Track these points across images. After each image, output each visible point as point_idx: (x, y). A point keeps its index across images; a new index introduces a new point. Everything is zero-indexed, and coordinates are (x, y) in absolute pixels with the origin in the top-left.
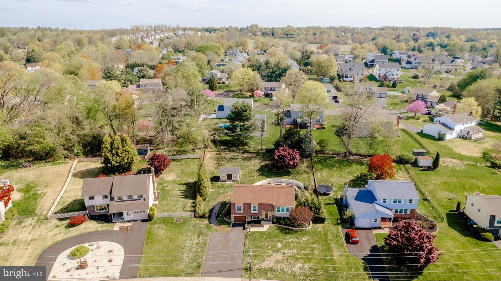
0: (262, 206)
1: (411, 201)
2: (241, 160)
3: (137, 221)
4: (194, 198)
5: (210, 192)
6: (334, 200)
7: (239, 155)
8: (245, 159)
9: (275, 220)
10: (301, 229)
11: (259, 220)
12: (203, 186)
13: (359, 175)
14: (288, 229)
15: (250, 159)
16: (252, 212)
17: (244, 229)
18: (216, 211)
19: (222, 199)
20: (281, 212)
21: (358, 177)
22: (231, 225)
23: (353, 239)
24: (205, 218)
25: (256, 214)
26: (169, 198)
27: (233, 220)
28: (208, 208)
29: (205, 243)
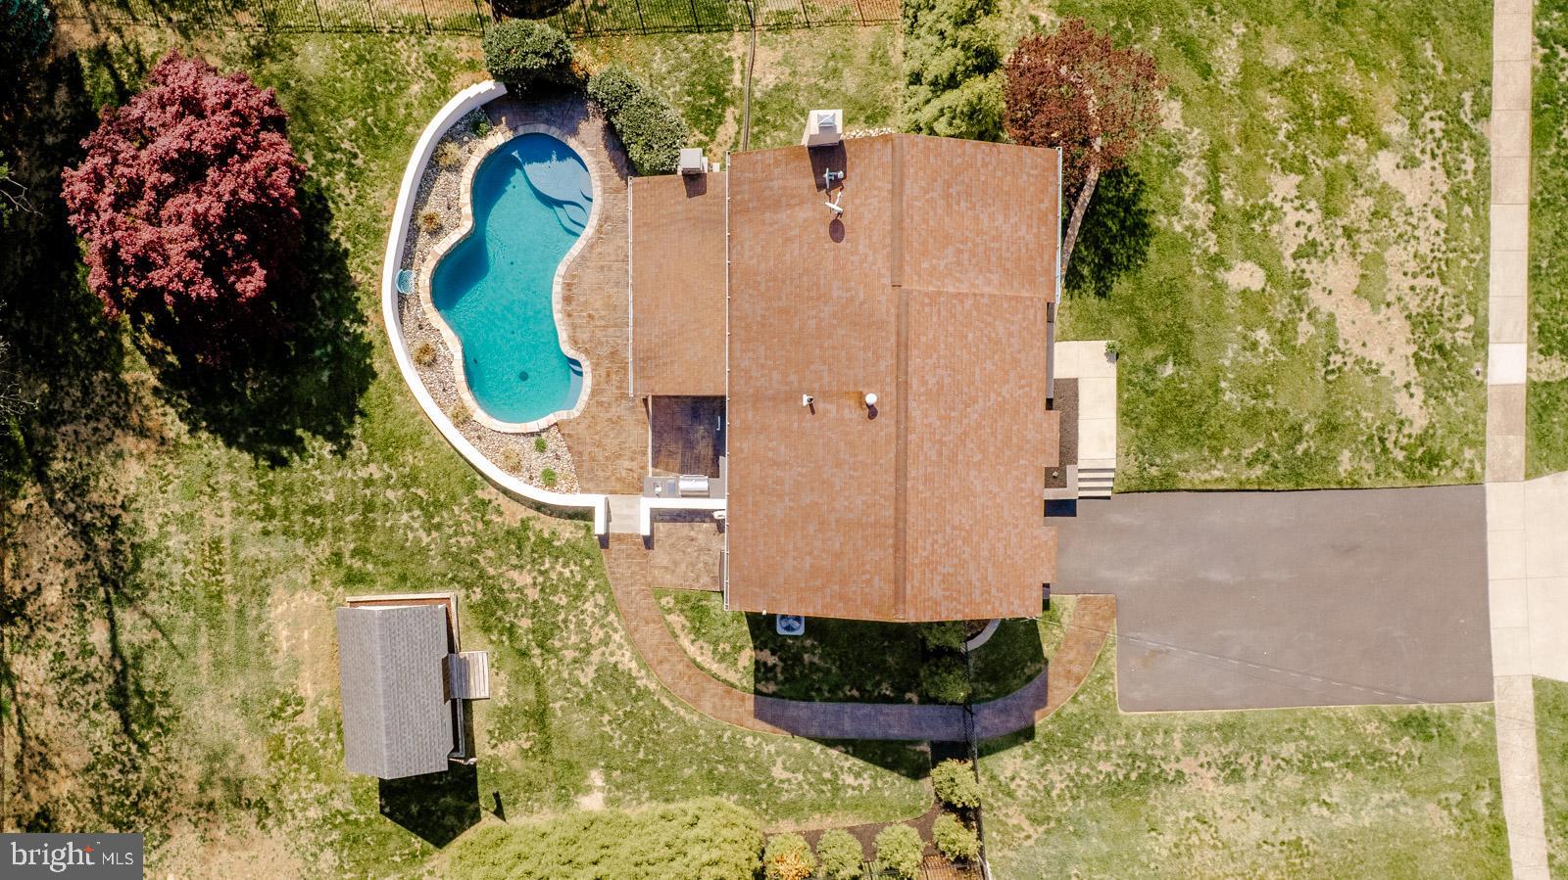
28: (850, 780)
29: (1219, 727)
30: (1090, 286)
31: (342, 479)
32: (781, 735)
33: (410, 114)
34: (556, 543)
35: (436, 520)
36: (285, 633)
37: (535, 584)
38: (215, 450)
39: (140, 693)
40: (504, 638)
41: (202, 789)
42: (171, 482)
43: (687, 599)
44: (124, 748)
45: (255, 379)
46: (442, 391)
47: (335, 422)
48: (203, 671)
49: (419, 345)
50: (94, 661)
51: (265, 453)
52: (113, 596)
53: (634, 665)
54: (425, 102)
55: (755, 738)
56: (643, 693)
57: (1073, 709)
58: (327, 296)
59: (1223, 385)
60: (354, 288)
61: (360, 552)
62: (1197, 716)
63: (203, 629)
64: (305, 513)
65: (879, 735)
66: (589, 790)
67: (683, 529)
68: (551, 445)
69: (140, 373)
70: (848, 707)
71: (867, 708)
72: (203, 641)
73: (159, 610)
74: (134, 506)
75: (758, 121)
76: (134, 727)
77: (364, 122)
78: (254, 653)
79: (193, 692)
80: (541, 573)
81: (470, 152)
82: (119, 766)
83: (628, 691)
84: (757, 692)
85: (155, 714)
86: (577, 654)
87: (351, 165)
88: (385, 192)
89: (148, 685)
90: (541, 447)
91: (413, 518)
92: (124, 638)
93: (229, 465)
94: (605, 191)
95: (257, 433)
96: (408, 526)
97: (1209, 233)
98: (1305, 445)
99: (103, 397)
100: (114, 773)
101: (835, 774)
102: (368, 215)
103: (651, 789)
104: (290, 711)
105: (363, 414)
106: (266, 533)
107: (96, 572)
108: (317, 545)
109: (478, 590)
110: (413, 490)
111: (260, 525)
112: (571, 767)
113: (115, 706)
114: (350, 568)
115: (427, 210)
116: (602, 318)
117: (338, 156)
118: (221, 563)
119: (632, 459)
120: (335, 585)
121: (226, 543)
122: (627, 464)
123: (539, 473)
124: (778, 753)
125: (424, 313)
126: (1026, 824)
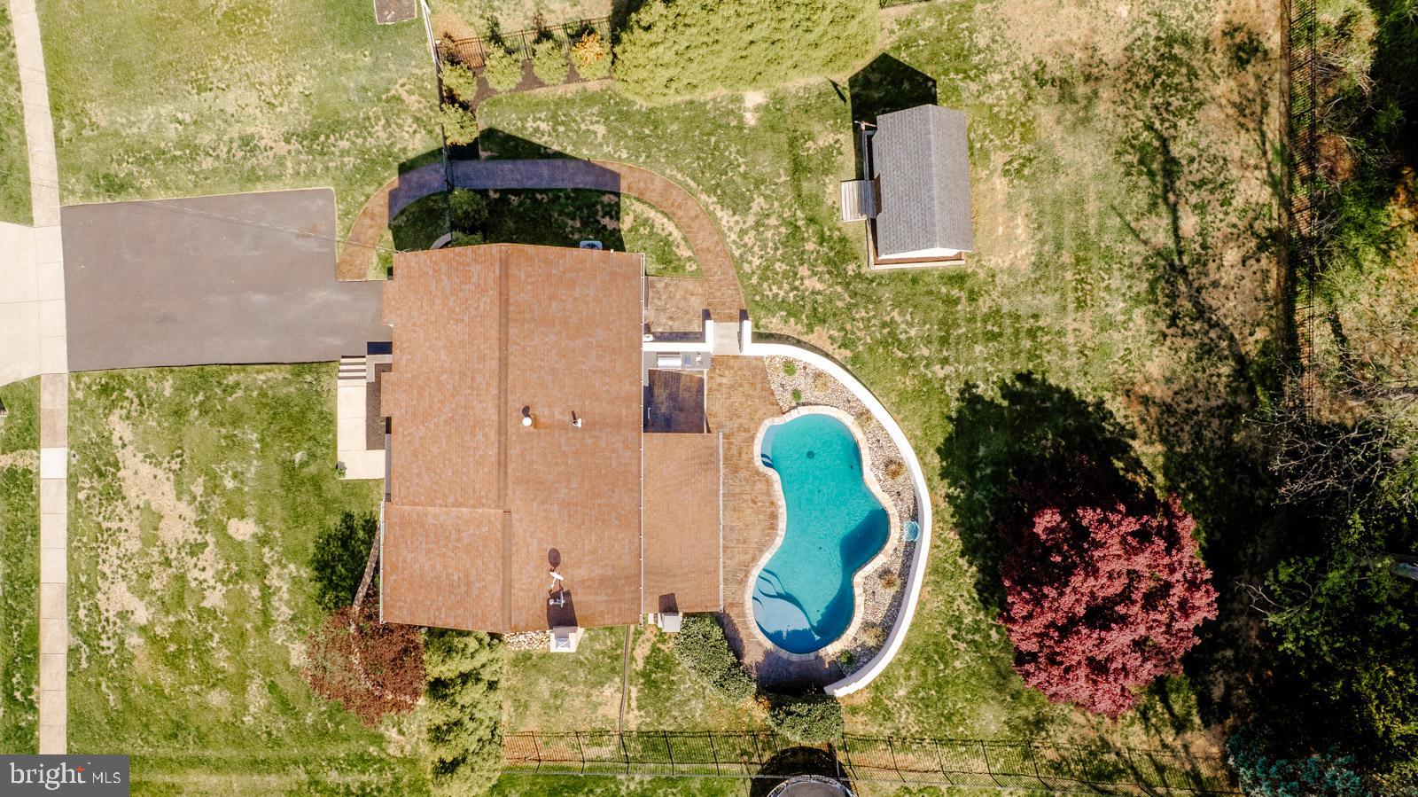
28: (543, 126)
29: (258, 179)
30: (358, 522)
31: (967, 364)
32: (598, 160)
33: (906, 671)
34: (784, 313)
35: (886, 331)
36: (1019, 231)
37: (802, 279)
38: (1081, 387)
39: (1151, 174)
40: (828, 233)
41: (1095, 93)
42: (1121, 358)
43: (675, 269)
44: (1167, 124)
45: (1045, 448)
46: (881, 440)
47: (975, 412)
48: (1092, 196)
49: (900, 479)
50: (1194, 199)
51: (1036, 386)
52: (1175, 258)
53: (719, 214)
54: (893, 681)
55: (620, 157)
56: (711, 191)
57: (368, 189)
58: (980, 519)
59: (258, 446)
60: (956, 525)
61: (952, 302)
62: (274, 187)
63: (1093, 232)
64: (1001, 335)
65: (520, 163)
66: (757, 109)
67: (678, 327)
68: (788, 396)
69: (1148, 451)
70: (544, 185)
71: (529, 184)
72: (1093, 222)
73: (1132, 247)
74: (1155, 337)
75: (617, 658)
76: (1156, 143)
77: (946, 664)
78: (1047, 213)
79: (1102, 177)
80: (796, 289)
81: (855, 639)
82: (1171, 108)
83: (724, 192)
84: (618, 195)
85: (1138, 156)
86: (766, 222)
87: (958, 629)
88: (929, 606)
89: (1144, 181)
90: (796, 394)
91: (906, 332)
92: (1165, 221)
93: (1068, 374)
94: (743, 604)
95: (1043, 402)
96: (911, 325)
97: (269, 562)
98: (197, 400)
99: (1182, 430)
100: (1176, 102)
101: (555, 130)
102: (944, 587)
103: (705, 112)
104: (1016, 165)
105: (950, 419)
106: (1035, 316)
107: (1190, 277)
108: (990, 307)
109: (850, 273)
110: (906, 356)
111: (1041, 323)
112: (772, 128)
113: (1174, 161)
114: (961, 289)
115: (892, 591)
116: (745, 501)
117: (970, 637)
118: (1076, 289)
119: (720, 385)
120: (974, 274)
121: (1072, 306)
122: (725, 381)
123: (798, 372)
124: (601, 145)
125: (896, 505)
126: (405, 96)
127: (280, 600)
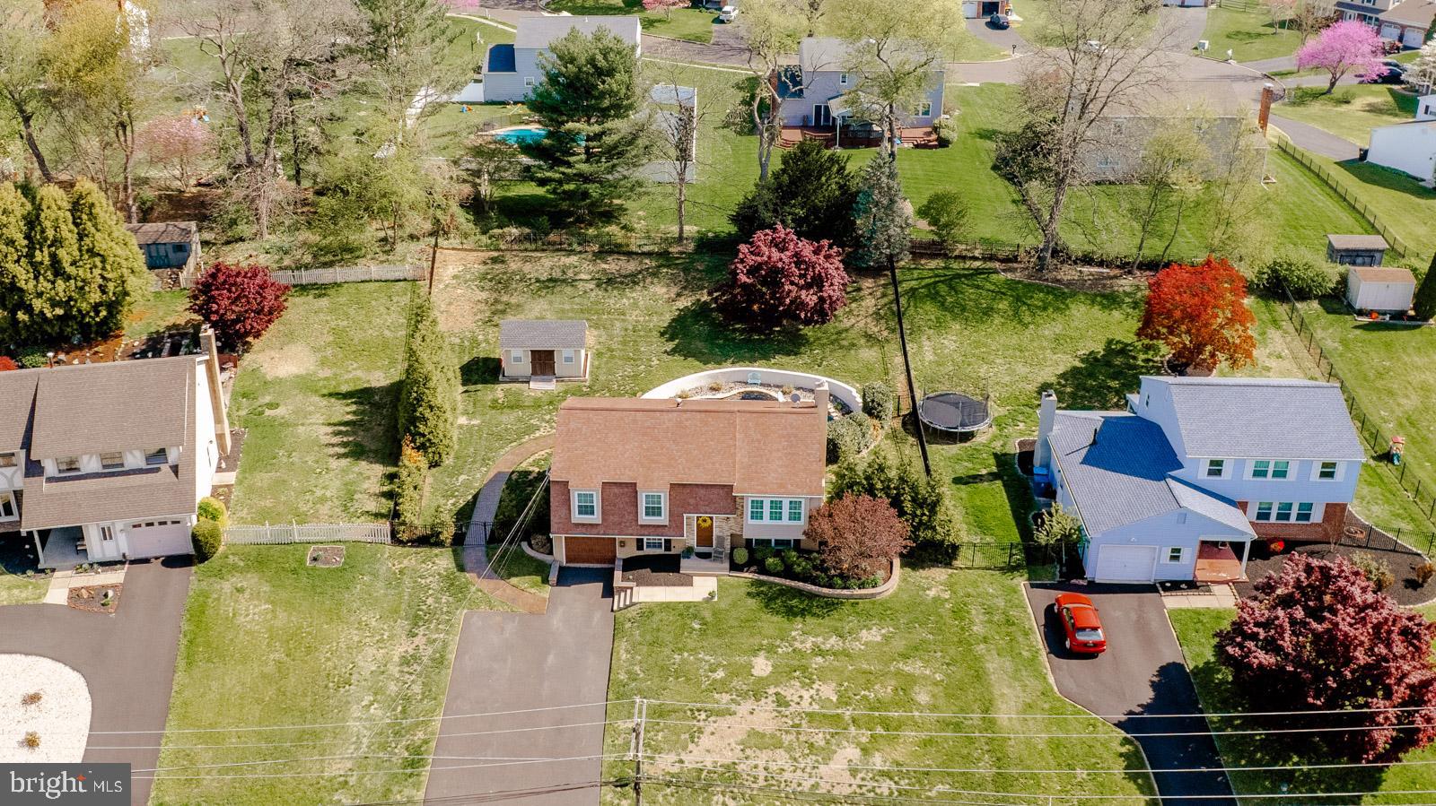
0: (684, 494)
1: (1328, 472)
2: (592, 285)
3: (146, 561)
4: (391, 455)
5: (461, 427)
6: (992, 461)
7: (581, 266)
8: (608, 282)
9: (742, 555)
10: (858, 592)
11: (673, 552)
12: (431, 408)
13: (1100, 349)
14: (800, 593)
15: (632, 280)
16: (644, 519)
17: (609, 592)
18: (486, 515)
19: (511, 459)
20: (766, 520)
21: (1096, 359)
22: (553, 577)
23: (1081, 637)
24: (440, 544)
25: (660, 529)
26: (285, 460)
27: (560, 555)
28: (451, 501)
29: (442, 656)
30: (753, 590)
31: (652, 352)
32: (485, 480)
38: (670, 316)
39: (555, 286)
41: (503, 302)
42: (655, 301)
44: (529, 280)
47: (681, 351)
48: (560, 306)
50: (572, 275)
52: (602, 281)
53: (537, 435)
55: (486, 471)
56: (520, 437)
57: (472, 589)
61: (613, 357)
63: (582, 307)
64: (635, 341)
65: (476, 514)
66: (470, 419)
70: (496, 502)
71: (494, 508)
73: (594, 292)
74: (644, 290)
76: (538, 284)
79: (551, 299)
82: (520, 279)
83: (523, 433)
84: (513, 472)
85: (543, 289)
89: (558, 288)
92: (581, 282)
99: (695, 284)
100: (518, 277)
101: (456, 496)
103: (465, 438)
105: (684, 359)
106: (626, 330)
107: (613, 277)
108: (618, 344)
111: (630, 327)
112: (484, 414)
113: (549, 279)
114: (605, 353)
118: (613, 315)
121: (623, 317)
124: (476, 478)
126: (402, 566)
127: (824, 643)
